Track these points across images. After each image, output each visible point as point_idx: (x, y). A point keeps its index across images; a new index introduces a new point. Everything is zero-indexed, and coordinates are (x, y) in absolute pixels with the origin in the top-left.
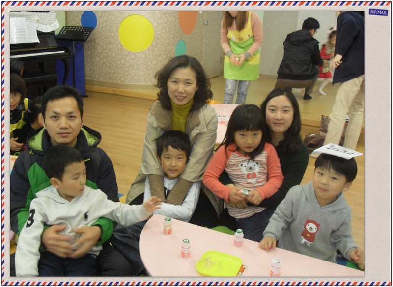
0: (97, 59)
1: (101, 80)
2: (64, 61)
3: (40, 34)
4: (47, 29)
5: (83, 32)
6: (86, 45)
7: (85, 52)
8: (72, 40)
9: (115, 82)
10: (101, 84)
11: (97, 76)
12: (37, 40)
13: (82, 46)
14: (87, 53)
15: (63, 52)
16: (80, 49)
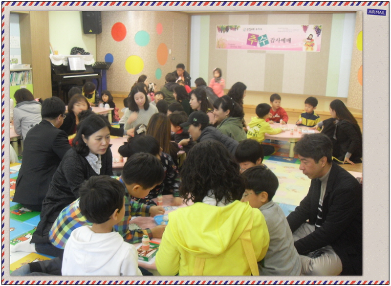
0: (114, 79)
1: (116, 90)
2: (97, 79)
3: (86, 66)
4: (89, 63)
5: (106, 65)
6: (107, 72)
7: (107, 75)
8: (101, 69)
9: (123, 91)
10: (116, 93)
11: (114, 88)
12: (84, 69)
13: (105, 73)
14: (108, 76)
15: (97, 75)
16: (104, 74)
